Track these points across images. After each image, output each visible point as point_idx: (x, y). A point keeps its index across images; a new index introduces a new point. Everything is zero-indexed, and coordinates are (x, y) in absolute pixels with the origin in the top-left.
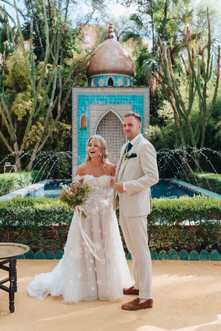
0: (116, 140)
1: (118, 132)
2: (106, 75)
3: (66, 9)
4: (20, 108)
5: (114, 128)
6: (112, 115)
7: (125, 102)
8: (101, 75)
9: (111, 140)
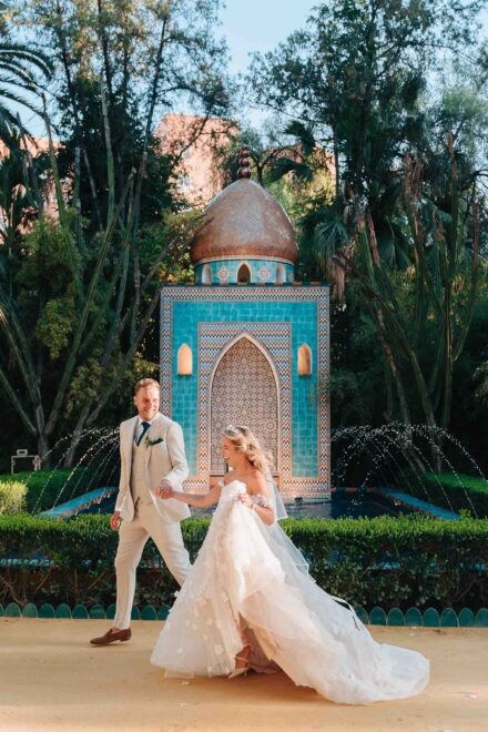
0: (257, 400)
1: (260, 383)
2: (233, 257)
3: (149, 117)
4: (53, 332)
5: (251, 374)
6: (248, 345)
7: (277, 317)
8: (223, 258)
9: (245, 400)
